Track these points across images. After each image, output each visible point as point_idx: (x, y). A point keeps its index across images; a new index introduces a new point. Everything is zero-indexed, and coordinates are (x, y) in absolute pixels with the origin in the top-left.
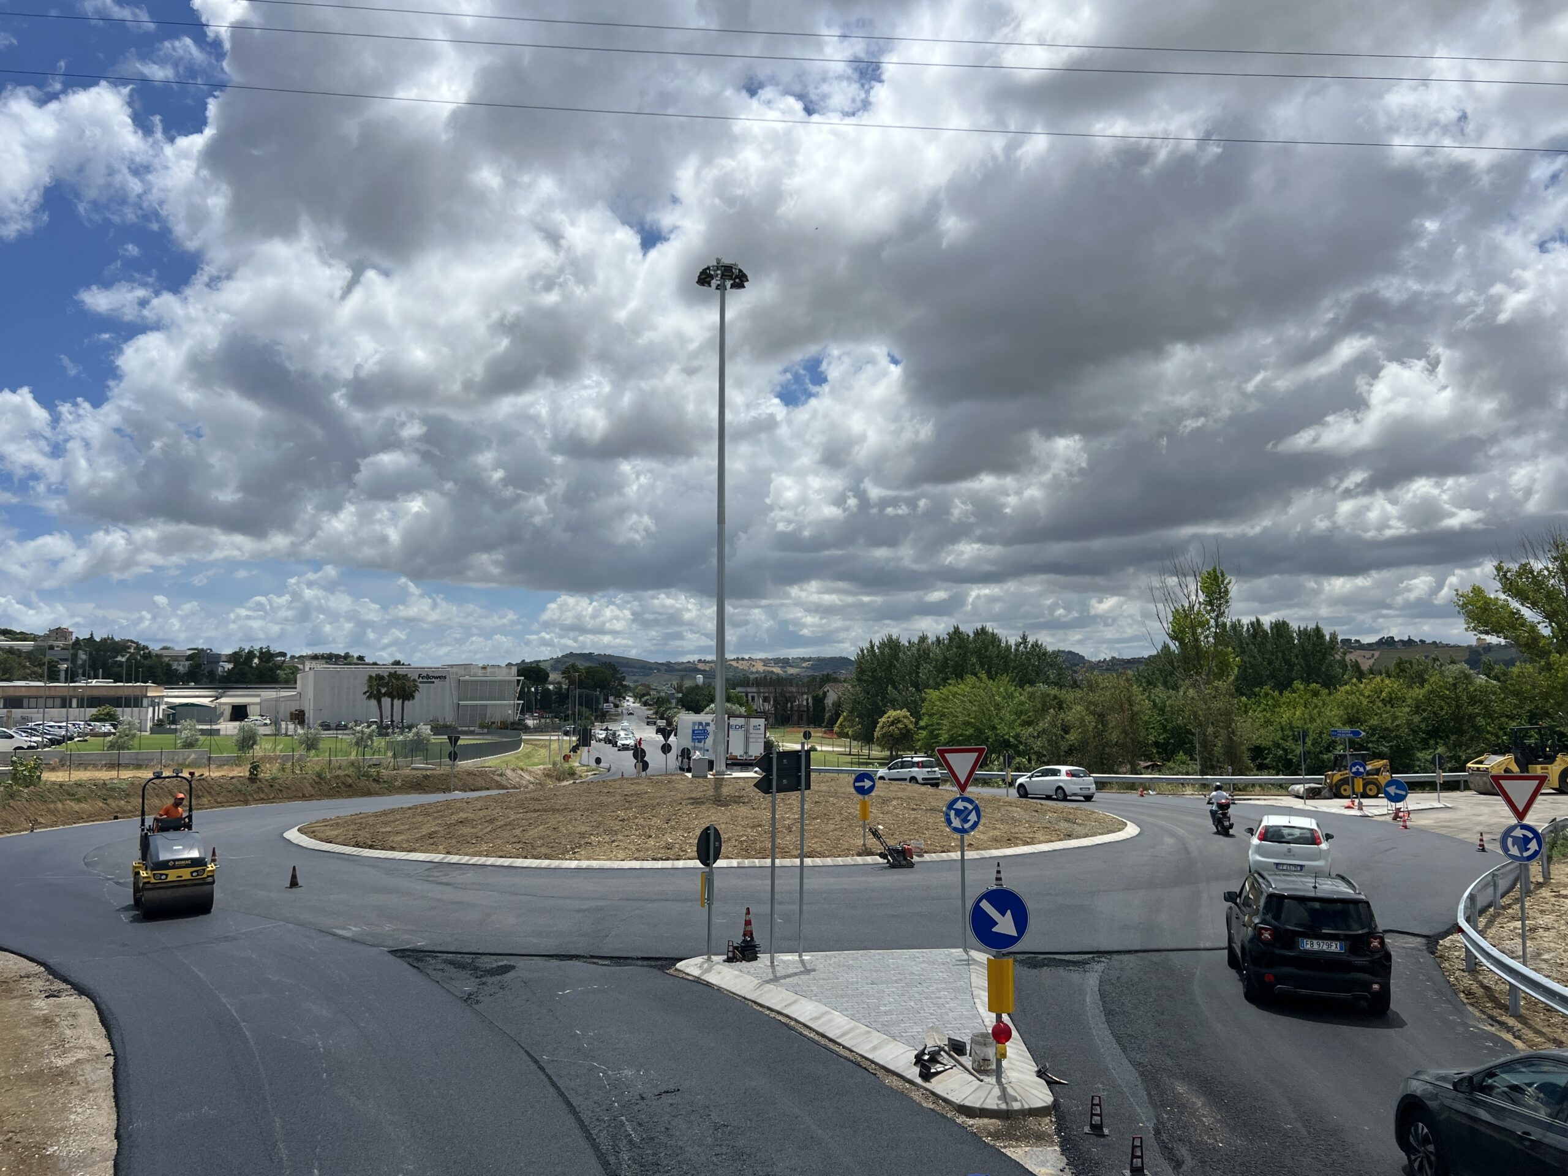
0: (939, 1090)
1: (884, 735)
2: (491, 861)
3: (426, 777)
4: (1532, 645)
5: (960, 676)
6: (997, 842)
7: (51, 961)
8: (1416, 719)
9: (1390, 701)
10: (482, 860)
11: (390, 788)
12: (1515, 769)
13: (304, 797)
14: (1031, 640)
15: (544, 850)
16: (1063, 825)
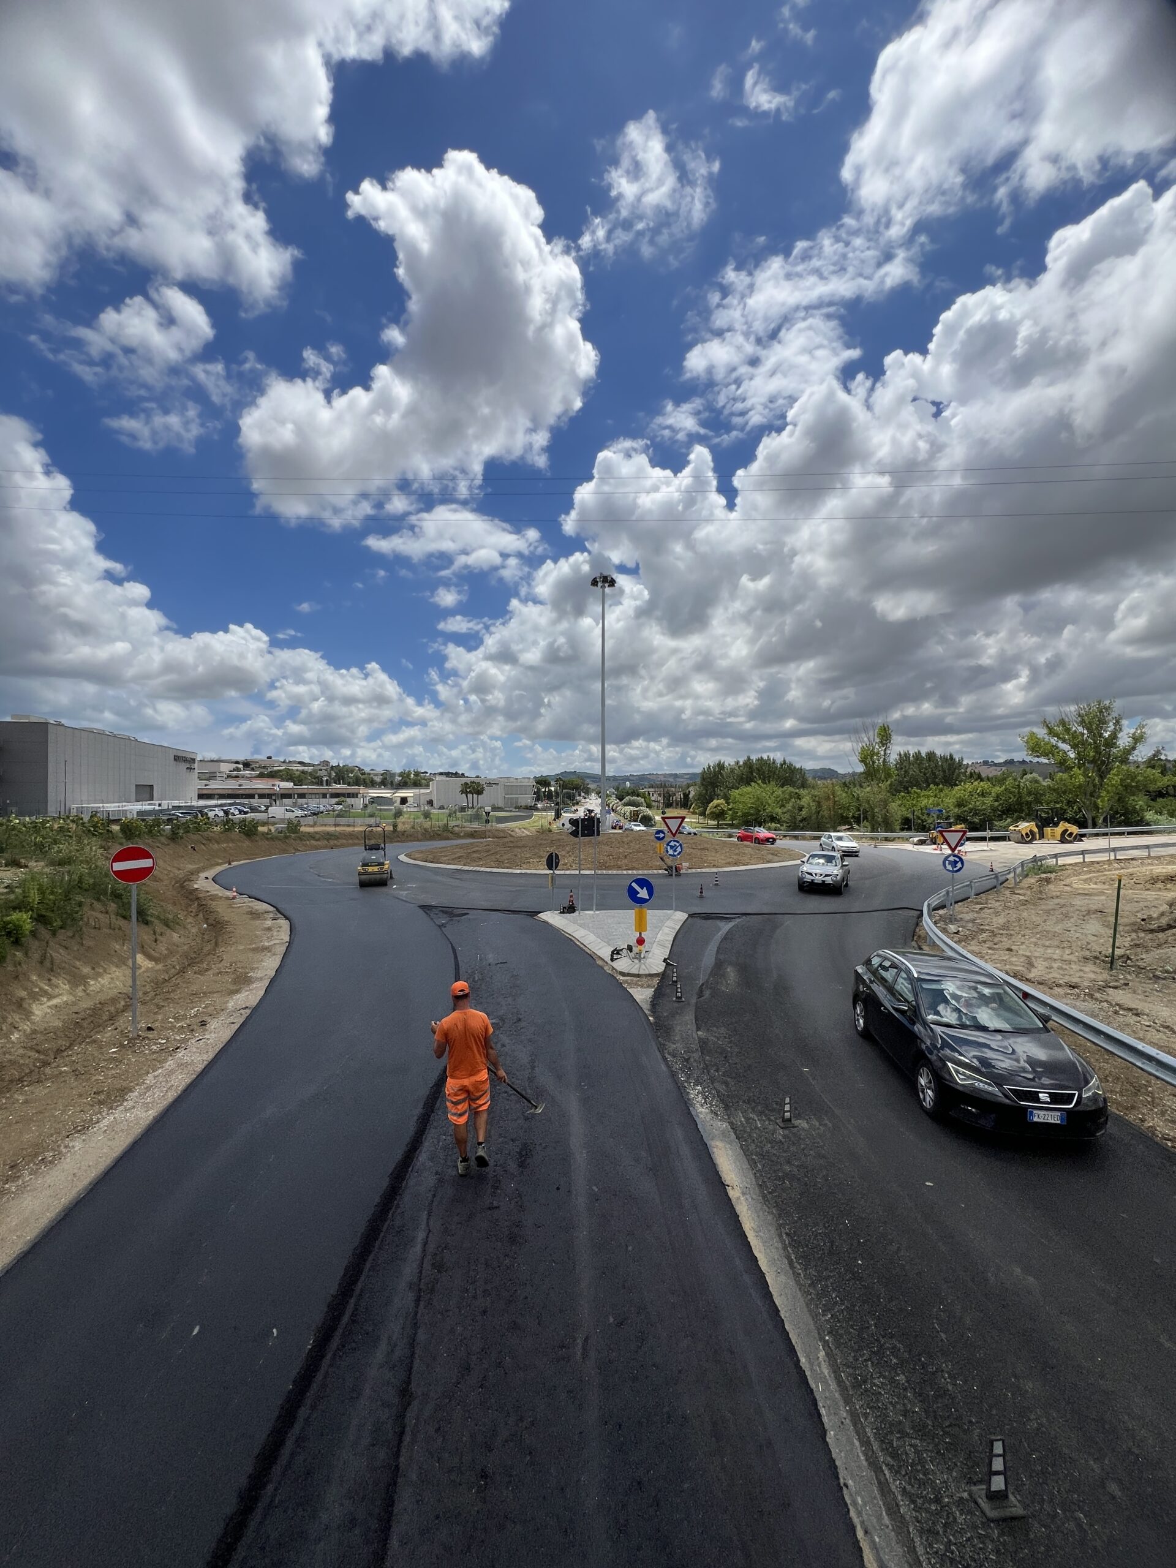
0: (615, 966)
1: (711, 813)
2: (482, 869)
3: (475, 831)
6: (729, 864)
10: (478, 869)
11: (458, 836)
13: (418, 840)
15: (508, 865)
16: (770, 857)
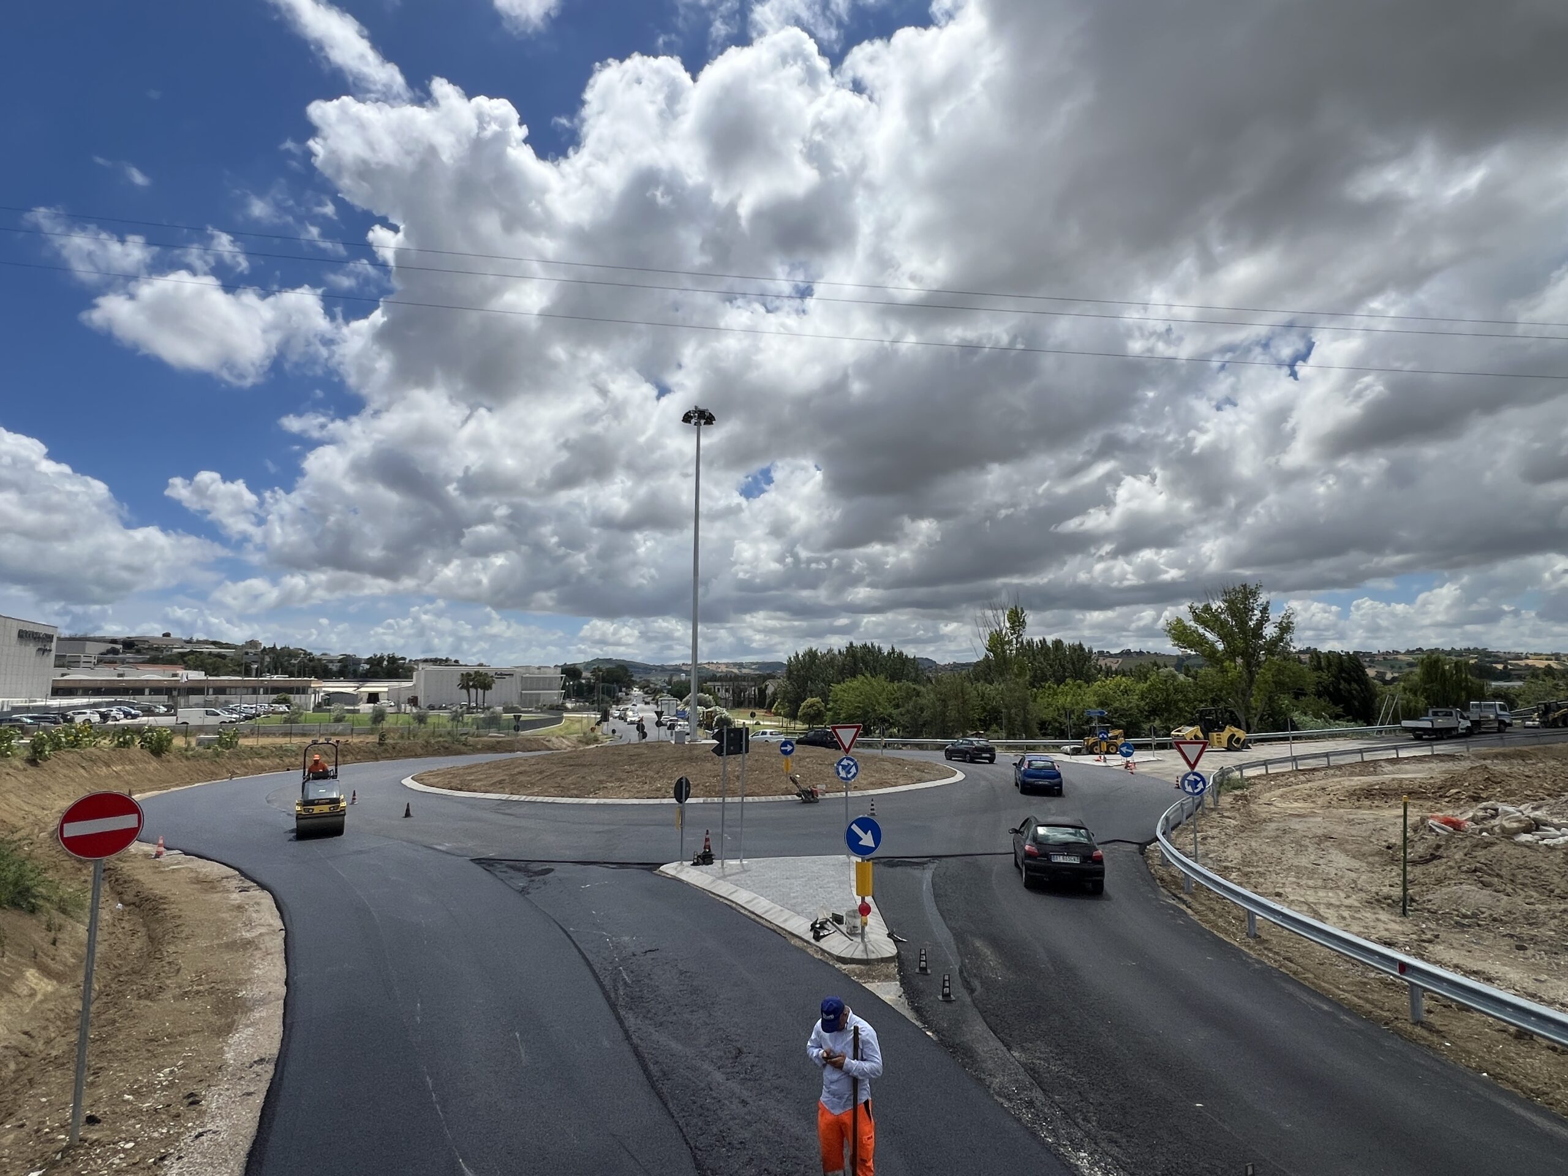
0: (824, 948)
1: (804, 715)
2: (540, 799)
3: (498, 742)
4: (1211, 656)
5: (854, 675)
6: (874, 785)
7: (243, 867)
8: (1143, 703)
9: (1126, 692)
10: (533, 799)
11: (475, 750)
12: (1201, 735)
13: (416, 756)
14: (897, 650)
15: (575, 792)
16: (917, 773)
